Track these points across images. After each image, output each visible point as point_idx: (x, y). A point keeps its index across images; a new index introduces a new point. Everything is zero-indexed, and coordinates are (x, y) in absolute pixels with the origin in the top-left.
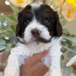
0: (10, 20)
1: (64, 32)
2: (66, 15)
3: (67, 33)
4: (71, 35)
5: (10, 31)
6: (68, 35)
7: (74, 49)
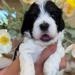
0: (20, 14)
1: (66, 25)
2: (66, 12)
3: (68, 26)
4: (72, 28)
5: (19, 23)
6: (70, 28)
7: (73, 40)
